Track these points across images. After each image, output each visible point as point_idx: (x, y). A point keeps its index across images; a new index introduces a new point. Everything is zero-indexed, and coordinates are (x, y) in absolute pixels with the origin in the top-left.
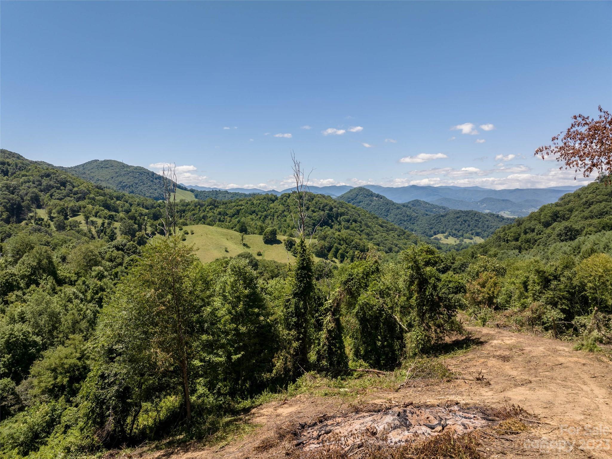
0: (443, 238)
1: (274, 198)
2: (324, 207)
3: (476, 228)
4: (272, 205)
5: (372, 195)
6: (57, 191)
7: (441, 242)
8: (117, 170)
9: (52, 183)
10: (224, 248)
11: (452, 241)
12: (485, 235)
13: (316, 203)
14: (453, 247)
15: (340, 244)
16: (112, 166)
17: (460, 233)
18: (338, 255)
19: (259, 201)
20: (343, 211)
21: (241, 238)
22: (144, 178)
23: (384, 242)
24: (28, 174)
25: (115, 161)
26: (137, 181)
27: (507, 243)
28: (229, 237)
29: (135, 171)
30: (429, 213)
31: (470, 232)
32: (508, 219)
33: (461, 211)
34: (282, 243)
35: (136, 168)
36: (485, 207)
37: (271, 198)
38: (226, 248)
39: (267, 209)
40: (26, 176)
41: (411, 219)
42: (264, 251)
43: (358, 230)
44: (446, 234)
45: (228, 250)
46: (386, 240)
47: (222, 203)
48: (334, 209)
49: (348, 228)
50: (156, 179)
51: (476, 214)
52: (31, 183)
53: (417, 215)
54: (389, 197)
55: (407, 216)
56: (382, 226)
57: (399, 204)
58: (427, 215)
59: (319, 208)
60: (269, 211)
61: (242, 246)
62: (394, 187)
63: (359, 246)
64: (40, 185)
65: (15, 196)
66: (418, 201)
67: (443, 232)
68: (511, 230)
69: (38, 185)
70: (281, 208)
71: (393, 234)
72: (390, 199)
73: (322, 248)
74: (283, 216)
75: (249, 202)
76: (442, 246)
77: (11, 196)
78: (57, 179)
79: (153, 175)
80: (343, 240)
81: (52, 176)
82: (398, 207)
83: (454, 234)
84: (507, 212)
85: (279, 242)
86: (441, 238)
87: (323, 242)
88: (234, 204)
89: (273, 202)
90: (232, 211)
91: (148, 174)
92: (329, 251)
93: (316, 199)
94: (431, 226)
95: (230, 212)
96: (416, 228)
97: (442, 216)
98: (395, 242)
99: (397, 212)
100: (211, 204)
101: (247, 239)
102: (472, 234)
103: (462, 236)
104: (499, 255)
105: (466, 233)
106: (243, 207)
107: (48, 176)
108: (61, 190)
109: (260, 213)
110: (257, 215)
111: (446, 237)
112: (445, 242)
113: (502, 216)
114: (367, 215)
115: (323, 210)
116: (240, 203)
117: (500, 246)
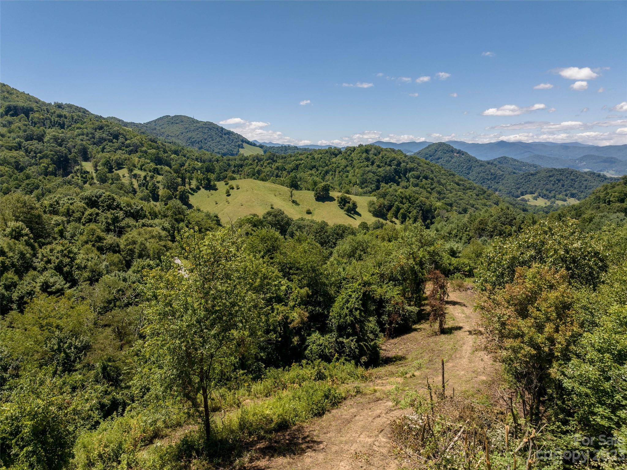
0: (531, 199)
1: (337, 152)
2: (391, 161)
3: (571, 189)
4: (334, 160)
5: (452, 151)
6: (109, 143)
7: (528, 203)
8: (187, 126)
9: (104, 135)
10: (270, 204)
11: (541, 202)
12: (582, 196)
13: (383, 157)
14: (542, 209)
15: (401, 202)
16: (182, 122)
17: (552, 194)
18: (399, 215)
19: (320, 156)
20: (413, 166)
21: (290, 194)
22: (213, 133)
23: (458, 201)
24: (82, 126)
25: (185, 116)
26: (205, 137)
27: (609, 204)
28: (277, 193)
29: (204, 126)
30: (517, 171)
31: (564, 193)
32: (611, 179)
33: (555, 169)
34: (335, 200)
35: (206, 123)
36: (585, 165)
37: (334, 152)
38: (272, 205)
39: (329, 163)
40: (81, 128)
41: (495, 178)
42: (315, 209)
43: (428, 188)
44: (536, 195)
45: (273, 207)
46: (461, 199)
47: (281, 158)
48: (403, 164)
49: (416, 185)
50: (225, 134)
51: (572, 172)
52: (85, 136)
53: (502, 173)
54: (472, 153)
55: (492, 174)
56: (458, 184)
57: (484, 161)
58: (514, 173)
59: (386, 164)
60: (330, 166)
61: (290, 203)
62: (480, 143)
63: (425, 205)
64: (94, 138)
65: (62, 149)
66: (505, 158)
67: (532, 193)
68: (615, 189)
69: (91, 138)
70: (344, 162)
71: (471, 193)
72: (473, 156)
73: (380, 206)
74: (346, 172)
75: (310, 156)
76: (528, 208)
77: (59, 148)
78: (109, 132)
79: (222, 130)
80: (406, 199)
81: (105, 128)
82: (482, 164)
83: (545, 195)
84: (611, 172)
85: (332, 199)
86: (529, 200)
87: (382, 200)
88: (293, 158)
89: (336, 157)
90: (291, 165)
91: (217, 129)
92: (388, 210)
93: (382, 153)
94: (518, 186)
95: (288, 167)
96: (501, 187)
97: (532, 174)
98: (471, 202)
99: (480, 169)
100: (269, 158)
101: (297, 196)
102: (566, 195)
103: (554, 197)
104: (596, 220)
105: (559, 194)
106: (303, 161)
107: (101, 128)
108: (113, 143)
109: (320, 168)
110: (318, 170)
111: (535, 199)
112: (532, 204)
113: (604, 175)
114: (443, 172)
115: (390, 165)
116: (300, 157)
117: (599, 208)
